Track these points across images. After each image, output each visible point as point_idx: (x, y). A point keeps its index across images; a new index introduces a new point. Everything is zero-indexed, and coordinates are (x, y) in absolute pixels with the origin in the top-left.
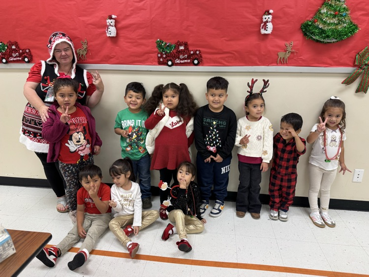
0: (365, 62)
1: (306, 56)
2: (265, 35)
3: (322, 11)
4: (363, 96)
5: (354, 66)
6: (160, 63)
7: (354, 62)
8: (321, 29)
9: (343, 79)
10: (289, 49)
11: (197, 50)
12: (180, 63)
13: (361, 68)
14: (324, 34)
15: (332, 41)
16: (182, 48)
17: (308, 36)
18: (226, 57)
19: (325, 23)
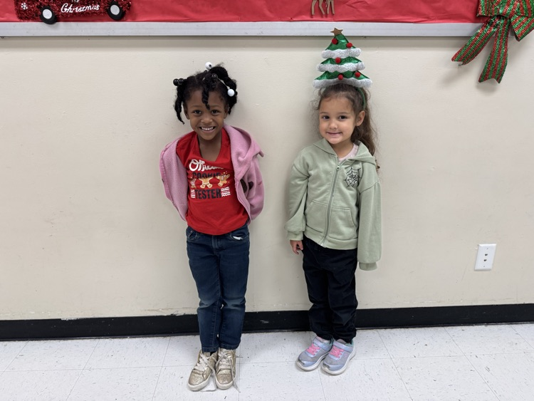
0: (498, 10)
4: (493, 90)
5: (477, 18)
6: (23, 16)
7: (477, 10)
9: (453, 53)
12: (75, 13)
13: (491, 24)
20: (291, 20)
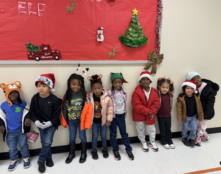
0: (153, 58)
1: (124, 54)
2: (100, 42)
3: (130, 30)
4: (154, 76)
5: (148, 60)
6: (30, 59)
7: (148, 58)
8: (130, 40)
9: (144, 67)
10: (114, 50)
11: (57, 50)
12: (45, 58)
13: (152, 61)
14: (132, 42)
15: (136, 46)
16: (46, 48)
17: (124, 43)
18: (78, 55)
19: (132, 36)
20: (104, 60)
